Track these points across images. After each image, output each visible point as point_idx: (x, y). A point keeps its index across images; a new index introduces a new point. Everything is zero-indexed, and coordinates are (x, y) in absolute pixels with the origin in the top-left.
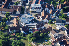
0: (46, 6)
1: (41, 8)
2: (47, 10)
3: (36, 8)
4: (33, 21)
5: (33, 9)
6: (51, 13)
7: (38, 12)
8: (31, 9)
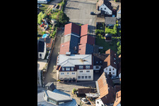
0: (108, 60)
2: (112, 71)
3: (76, 68)
5: (66, 73)
7: (81, 79)
8: (61, 71)
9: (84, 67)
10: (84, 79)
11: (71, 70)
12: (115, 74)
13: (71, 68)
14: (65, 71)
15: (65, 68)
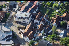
0: (37, 17)
1: (28, 18)
3: (22, 18)
4: (11, 38)
5: (18, 19)
6: (39, 29)
7: (24, 23)
8: (16, 18)
9: (25, 18)
10: (25, 23)
11: (19, 18)
12: (38, 23)
13: (19, 17)
14: (17, 18)
15: (17, 17)
